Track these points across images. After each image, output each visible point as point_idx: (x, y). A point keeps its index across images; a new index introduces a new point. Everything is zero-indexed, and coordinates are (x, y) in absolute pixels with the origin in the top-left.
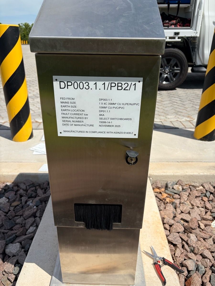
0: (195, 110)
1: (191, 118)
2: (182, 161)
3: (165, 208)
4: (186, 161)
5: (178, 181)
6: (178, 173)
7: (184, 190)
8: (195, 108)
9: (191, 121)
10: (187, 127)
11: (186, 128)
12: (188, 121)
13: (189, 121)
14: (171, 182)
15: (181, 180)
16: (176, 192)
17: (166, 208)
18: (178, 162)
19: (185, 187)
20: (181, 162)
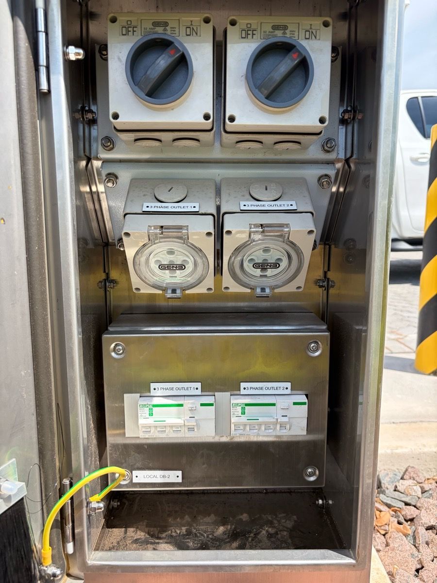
0: (402, 320)
1: (398, 334)
2: (404, 421)
3: (387, 545)
4: (414, 420)
5: (407, 470)
6: (401, 447)
7: (426, 494)
8: (401, 315)
9: (401, 340)
10: (394, 351)
11: (392, 353)
12: (394, 339)
13: (397, 340)
14: (388, 474)
15: (413, 467)
16: (407, 500)
17: (391, 545)
18: (393, 423)
19: (427, 487)
20: (400, 423)
